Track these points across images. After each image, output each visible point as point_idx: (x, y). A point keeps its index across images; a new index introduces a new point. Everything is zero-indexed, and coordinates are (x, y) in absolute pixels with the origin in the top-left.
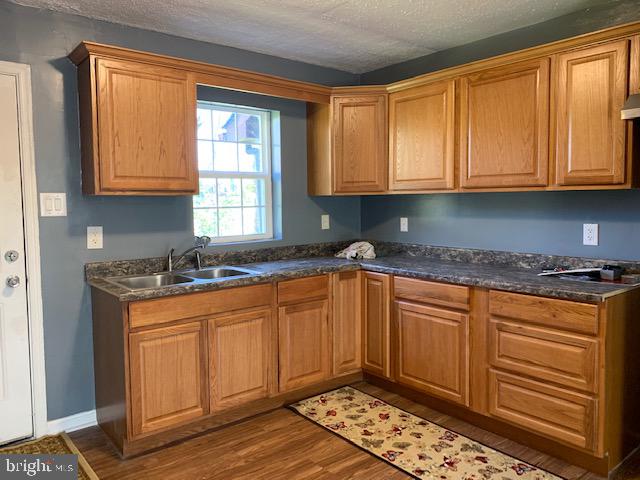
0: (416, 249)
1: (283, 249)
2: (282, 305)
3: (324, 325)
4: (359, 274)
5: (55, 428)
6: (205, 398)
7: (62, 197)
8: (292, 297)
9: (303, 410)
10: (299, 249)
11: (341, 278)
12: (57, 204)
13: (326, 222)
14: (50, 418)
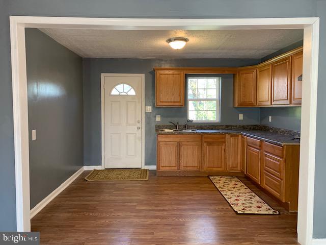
0: (272, 129)
1: (220, 126)
2: (205, 142)
3: (223, 152)
4: (240, 136)
5: (147, 167)
6: (178, 165)
7: (151, 107)
8: (209, 140)
9: (211, 178)
10: (227, 126)
11: (231, 137)
12: (149, 109)
13: (241, 117)
14: (145, 165)
